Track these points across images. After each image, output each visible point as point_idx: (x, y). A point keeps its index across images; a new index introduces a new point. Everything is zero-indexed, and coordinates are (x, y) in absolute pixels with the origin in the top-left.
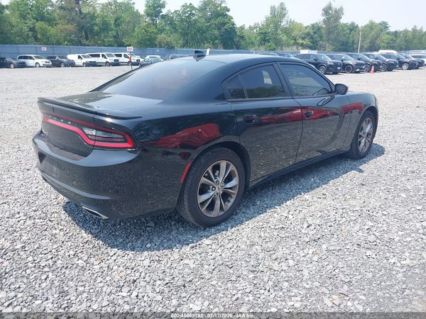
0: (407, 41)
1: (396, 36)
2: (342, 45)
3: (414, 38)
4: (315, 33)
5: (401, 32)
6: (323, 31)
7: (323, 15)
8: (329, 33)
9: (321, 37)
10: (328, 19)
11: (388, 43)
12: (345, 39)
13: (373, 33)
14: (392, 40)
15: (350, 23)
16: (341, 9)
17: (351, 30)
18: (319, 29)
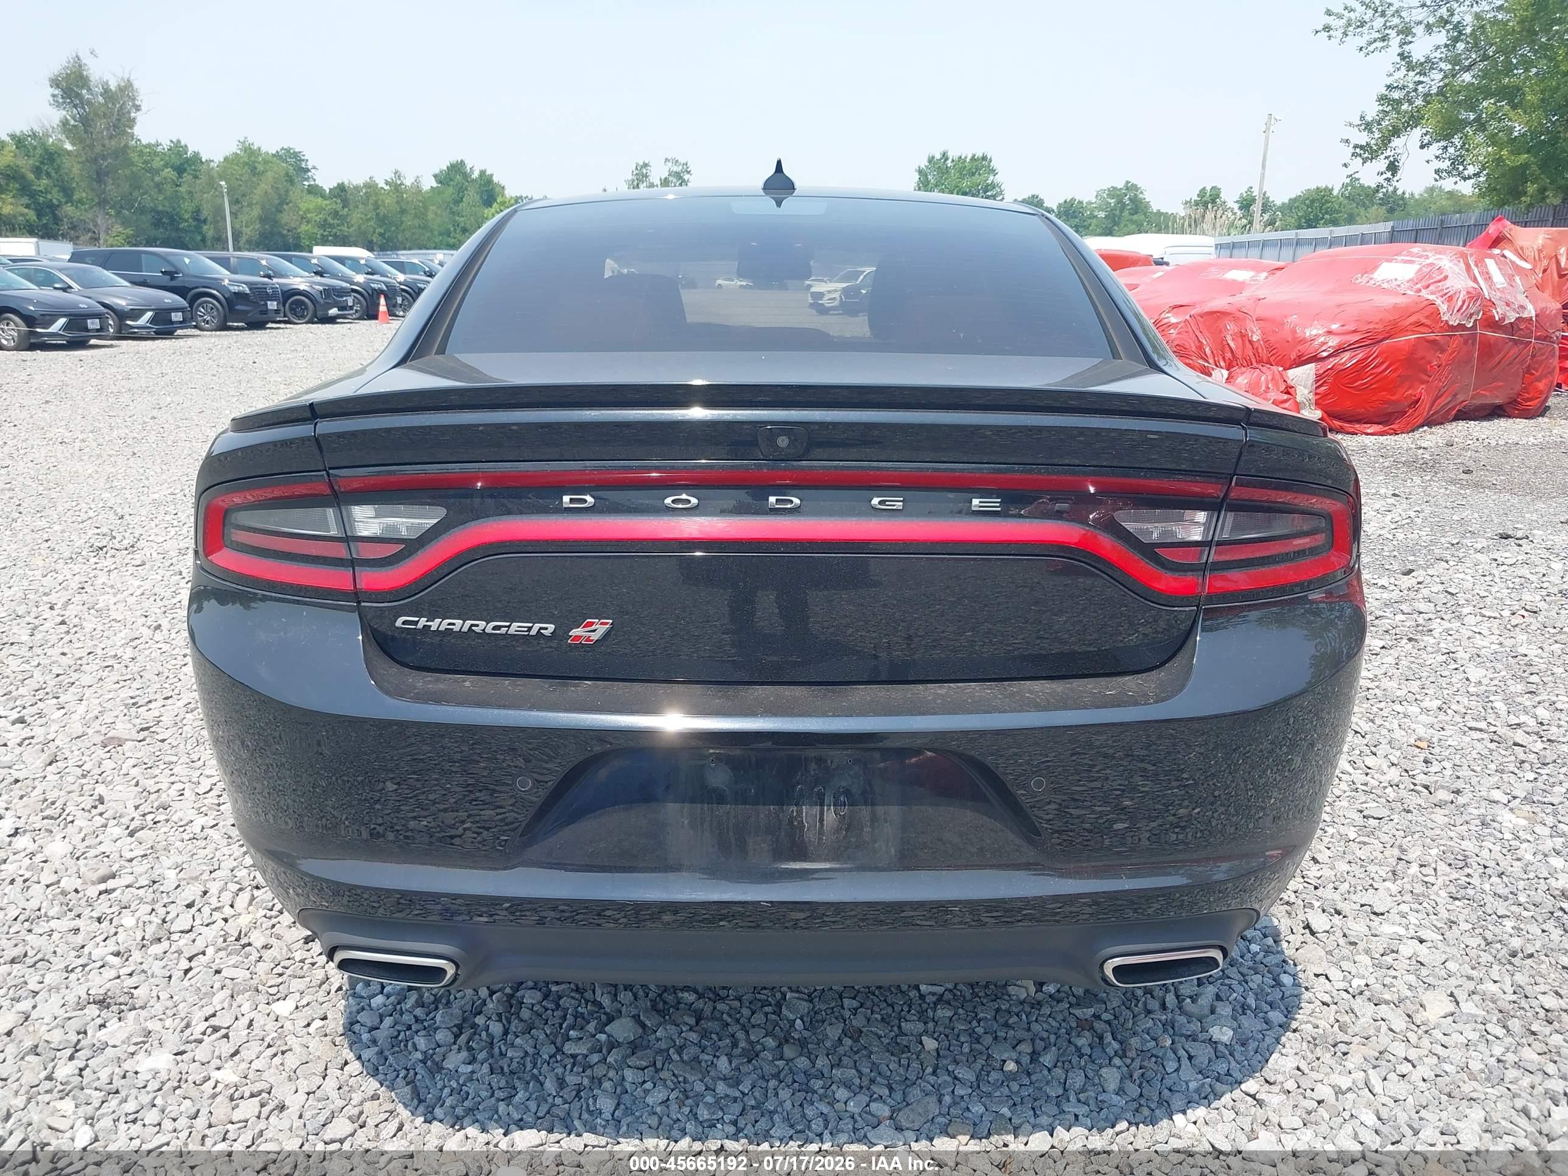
0: (382, 220)
1: (345, 203)
2: (157, 224)
3: (403, 212)
4: (37, 171)
5: (357, 188)
6: (74, 169)
7: (58, 105)
8: (100, 176)
9: (67, 191)
10: (86, 121)
11: (324, 225)
12: (161, 202)
13: (264, 186)
14: (335, 214)
15: (166, 144)
16: (127, 90)
17: (180, 170)
18: (50, 157)
